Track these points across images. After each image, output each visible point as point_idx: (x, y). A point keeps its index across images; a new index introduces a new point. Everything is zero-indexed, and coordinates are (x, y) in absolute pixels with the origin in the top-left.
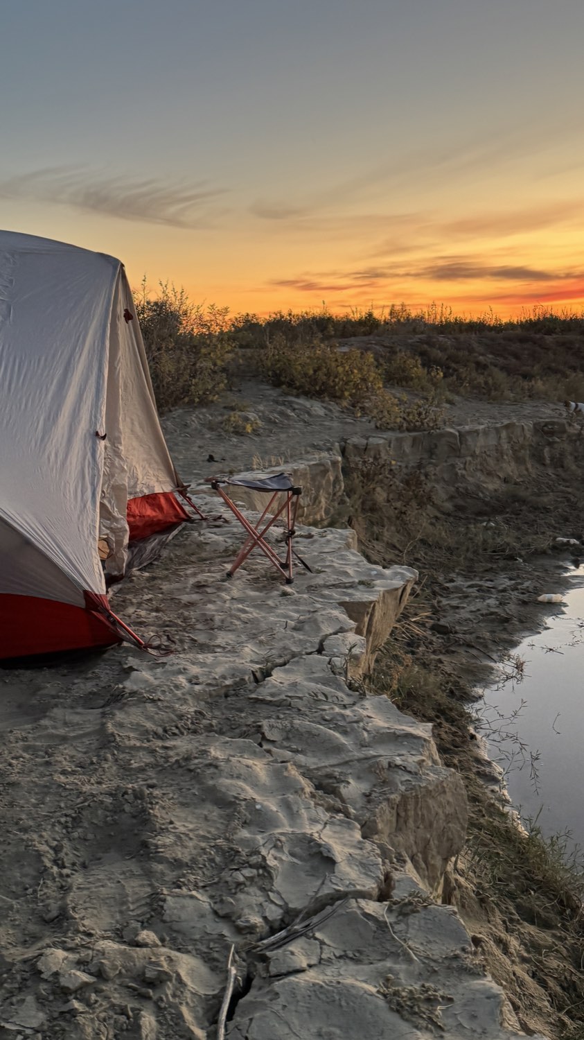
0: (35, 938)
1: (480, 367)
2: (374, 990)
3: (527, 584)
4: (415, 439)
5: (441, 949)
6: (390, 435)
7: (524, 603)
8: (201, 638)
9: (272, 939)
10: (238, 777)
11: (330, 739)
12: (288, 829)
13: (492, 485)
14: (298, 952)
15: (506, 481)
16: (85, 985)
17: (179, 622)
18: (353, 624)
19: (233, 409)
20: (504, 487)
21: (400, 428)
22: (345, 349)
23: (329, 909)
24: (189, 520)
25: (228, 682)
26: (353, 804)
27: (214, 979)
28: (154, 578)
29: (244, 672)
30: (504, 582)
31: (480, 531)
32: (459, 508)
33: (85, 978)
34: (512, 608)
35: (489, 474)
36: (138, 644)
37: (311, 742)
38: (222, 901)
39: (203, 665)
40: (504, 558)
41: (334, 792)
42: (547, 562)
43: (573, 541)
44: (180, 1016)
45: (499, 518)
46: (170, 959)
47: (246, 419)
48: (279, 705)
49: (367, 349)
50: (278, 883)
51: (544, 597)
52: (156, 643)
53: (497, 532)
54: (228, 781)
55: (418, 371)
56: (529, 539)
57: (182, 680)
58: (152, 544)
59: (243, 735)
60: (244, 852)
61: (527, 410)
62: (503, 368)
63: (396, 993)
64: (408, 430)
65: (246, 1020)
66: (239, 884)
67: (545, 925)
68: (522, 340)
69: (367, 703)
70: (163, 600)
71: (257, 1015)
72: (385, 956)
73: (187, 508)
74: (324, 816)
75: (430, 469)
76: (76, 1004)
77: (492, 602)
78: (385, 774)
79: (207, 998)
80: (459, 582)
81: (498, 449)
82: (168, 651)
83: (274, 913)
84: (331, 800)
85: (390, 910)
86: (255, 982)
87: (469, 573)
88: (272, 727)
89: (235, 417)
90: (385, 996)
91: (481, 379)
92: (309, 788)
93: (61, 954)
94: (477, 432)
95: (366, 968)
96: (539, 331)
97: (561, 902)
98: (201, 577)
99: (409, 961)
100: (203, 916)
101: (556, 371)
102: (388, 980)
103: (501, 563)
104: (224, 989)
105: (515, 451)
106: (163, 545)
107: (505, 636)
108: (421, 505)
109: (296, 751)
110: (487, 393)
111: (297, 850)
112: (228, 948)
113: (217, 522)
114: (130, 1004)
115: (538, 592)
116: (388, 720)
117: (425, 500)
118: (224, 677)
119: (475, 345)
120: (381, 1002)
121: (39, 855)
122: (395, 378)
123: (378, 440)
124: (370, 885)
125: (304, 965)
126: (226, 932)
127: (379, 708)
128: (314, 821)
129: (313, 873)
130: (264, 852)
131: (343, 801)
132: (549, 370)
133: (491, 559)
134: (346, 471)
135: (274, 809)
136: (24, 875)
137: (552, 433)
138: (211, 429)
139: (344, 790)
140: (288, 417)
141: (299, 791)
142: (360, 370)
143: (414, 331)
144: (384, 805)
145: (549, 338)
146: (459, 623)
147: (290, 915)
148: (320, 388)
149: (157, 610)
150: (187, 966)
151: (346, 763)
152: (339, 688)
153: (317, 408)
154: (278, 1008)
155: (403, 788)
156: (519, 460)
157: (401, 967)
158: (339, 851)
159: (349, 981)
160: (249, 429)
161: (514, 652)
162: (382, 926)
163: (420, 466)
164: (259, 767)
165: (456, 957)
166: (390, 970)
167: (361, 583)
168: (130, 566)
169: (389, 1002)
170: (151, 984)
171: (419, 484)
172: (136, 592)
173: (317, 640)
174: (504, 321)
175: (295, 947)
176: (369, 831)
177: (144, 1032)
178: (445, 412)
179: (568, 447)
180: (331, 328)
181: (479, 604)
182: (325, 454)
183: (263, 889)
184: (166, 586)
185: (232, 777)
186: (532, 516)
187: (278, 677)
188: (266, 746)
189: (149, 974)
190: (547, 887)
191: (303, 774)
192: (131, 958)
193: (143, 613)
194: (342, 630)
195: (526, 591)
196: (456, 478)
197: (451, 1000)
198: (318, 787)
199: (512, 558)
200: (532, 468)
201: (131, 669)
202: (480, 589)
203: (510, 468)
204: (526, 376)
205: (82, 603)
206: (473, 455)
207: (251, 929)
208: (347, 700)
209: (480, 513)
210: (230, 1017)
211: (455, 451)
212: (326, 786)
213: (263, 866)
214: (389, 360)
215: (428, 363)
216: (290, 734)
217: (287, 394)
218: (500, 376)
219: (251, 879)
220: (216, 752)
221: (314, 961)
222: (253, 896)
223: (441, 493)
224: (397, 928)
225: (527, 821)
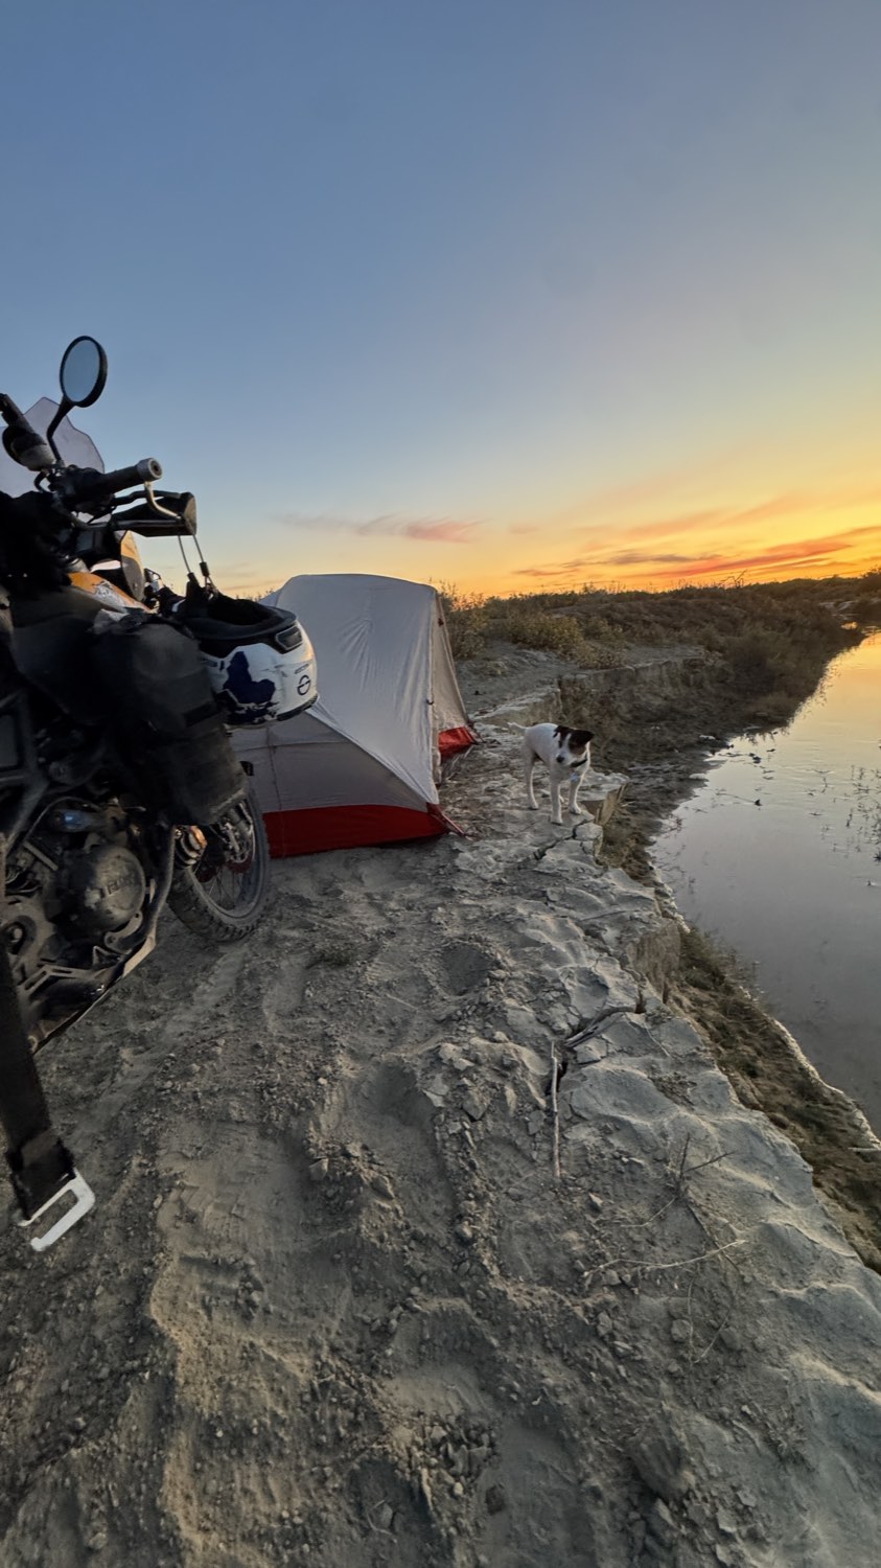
0: (433, 1033)
1: (647, 623)
2: (645, 1076)
3: (682, 767)
4: (606, 675)
5: (683, 1048)
6: (589, 672)
7: (681, 780)
8: (497, 828)
9: (575, 1038)
10: (538, 928)
11: (591, 900)
12: (574, 965)
13: (657, 702)
14: (593, 1049)
15: (665, 699)
16: (468, 1068)
17: (481, 816)
18: (592, 817)
19: (489, 660)
20: (665, 703)
21: (596, 667)
22: (558, 616)
23: (608, 1019)
24: (476, 743)
25: (520, 860)
26: (611, 944)
27: (544, 1064)
28: (460, 785)
29: (528, 852)
30: (667, 766)
31: (651, 732)
32: (636, 718)
33: (468, 1063)
34: (674, 784)
35: (656, 694)
36: (459, 833)
37: (579, 902)
38: (541, 1013)
39: (501, 847)
40: (666, 750)
41: (597, 936)
42: (694, 752)
43: (711, 737)
44: (528, 1090)
45: (662, 724)
46: (516, 1052)
47: (497, 666)
48: (554, 875)
49: (572, 616)
50: (574, 1001)
51: (692, 776)
52: (470, 832)
53: (662, 733)
54: (532, 931)
55: (605, 628)
56: (682, 737)
57: (490, 858)
58: (454, 762)
59: (534, 897)
60: (549, 979)
61: (678, 651)
62: (663, 624)
63: (660, 1080)
64: (602, 668)
65: (568, 1092)
66: (550, 1002)
67: (703, 988)
68: (672, 604)
69: (610, 874)
70: (468, 801)
71: (575, 1090)
72: (648, 1052)
73: (472, 733)
74: (596, 954)
75: (616, 693)
76: (466, 1081)
77: (661, 780)
78: (629, 924)
79: (542, 1078)
80: (638, 767)
81: (660, 678)
82: (477, 838)
83: (574, 1021)
84: (597, 943)
85: (647, 1020)
86: (569, 1067)
87: (644, 761)
88: (552, 892)
89: (490, 664)
90: (653, 1080)
91: (647, 632)
92: (582, 935)
93: (451, 1047)
94: (647, 668)
95: (638, 1059)
96: (683, 597)
97: (713, 974)
98: (490, 784)
99: (664, 1055)
100: (530, 1022)
101: (696, 624)
102: (652, 1069)
103: (665, 754)
104: (552, 1072)
105: (671, 679)
106: (461, 761)
107: (669, 802)
108: (611, 716)
109: (570, 908)
110: (652, 641)
111: (583, 979)
112: (549, 1044)
113: (493, 744)
114: (498, 1081)
115: (689, 772)
116: (625, 886)
117: (612, 714)
118: (516, 857)
119: (642, 609)
120: (651, 1085)
121: (426, 979)
122: (592, 634)
123: (582, 676)
124: (632, 1003)
125: (598, 1057)
126: (547, 1034)
127: (618, 877)
128: (590, 958)
129: (594, 994)
130: (562, 980)
131: (604, 943)
132: (691, 624)
133: (658, 751)
134: (563, 698)
135: (564, 950)
136: (420, 991)
137: (695, 666)
138: (476, 673)
139: (604, 936)
140: (523, 663)
141: (576, 937)
142: (569, 629)
143: (601, 601)
144: (630, 945)
145: (690, 602)
146: (640, 794)
147: (584, 1023)
148: (543, 644)
149: (466, 808)
150: (527, 1055)
151: (602, 917)
152: (590, 863)
153: (541, 656)
154: (587, 1086)
155: (641, 933)
156: (674, 685)
157: (659, 1060)
158: (610, 981)
159: (628, 1069)
160: (499, 672)
161: (674, 812)
162: (643, 1031)
163: (610, 692)
164: (548, 919)
165: (694, 1054)
166: (653, 1062)
167: (593, 787)
168: (443, 775)
169: (657, 1085)
170: (507, 1068)
171: (610, 703)
172: (452, 795)
173: (571, 829)
174: (660, 591)
175: (592, 1044)
176: (623, 963)
177: (509, 1100)
178: (625, 655)
179: (705, 675)
180: (547, 602)
181: (653, 782)
182: (549, 687)
183: (564, 1005)
184: (469, 791)
185: (533, 927)
186: (683, 722)
187: (550, 856)
188: (550, 905)
189: (506, 1063)
190: (703, 964)
191: (577, 924)
192: (492, 1051)
193: (457, 810)
194: (585, 822)
195: (681, 772)
196: (633, 698)
197: (694, 1084)
198: (587, 933)
199: (671, 750)
200: (684, 690)
201: (457, 851)
202: (652, 771)
203: (668, 690)
204: (676, 628)
205: (425, 810)
206: (645, 683)
207: (562, 1032)
208: (596, 872)
209: (650, 721)
210: (558, 1091)
211: (632, 680)
212: (592, 933)
213: (564, 990)
214: (587, 622)
215: (612, 622)
216: (564, 896)
217: (520, 648)
218: (659, 629)
219: (557, 998)
220: (520, 910)
221: (604, 1054)
222: (558, 1010)
223: (624, 708)
224: (654, 1032)
225: (688, 922)
